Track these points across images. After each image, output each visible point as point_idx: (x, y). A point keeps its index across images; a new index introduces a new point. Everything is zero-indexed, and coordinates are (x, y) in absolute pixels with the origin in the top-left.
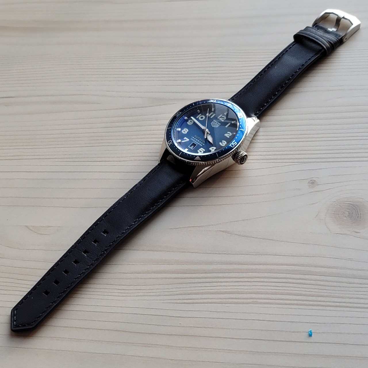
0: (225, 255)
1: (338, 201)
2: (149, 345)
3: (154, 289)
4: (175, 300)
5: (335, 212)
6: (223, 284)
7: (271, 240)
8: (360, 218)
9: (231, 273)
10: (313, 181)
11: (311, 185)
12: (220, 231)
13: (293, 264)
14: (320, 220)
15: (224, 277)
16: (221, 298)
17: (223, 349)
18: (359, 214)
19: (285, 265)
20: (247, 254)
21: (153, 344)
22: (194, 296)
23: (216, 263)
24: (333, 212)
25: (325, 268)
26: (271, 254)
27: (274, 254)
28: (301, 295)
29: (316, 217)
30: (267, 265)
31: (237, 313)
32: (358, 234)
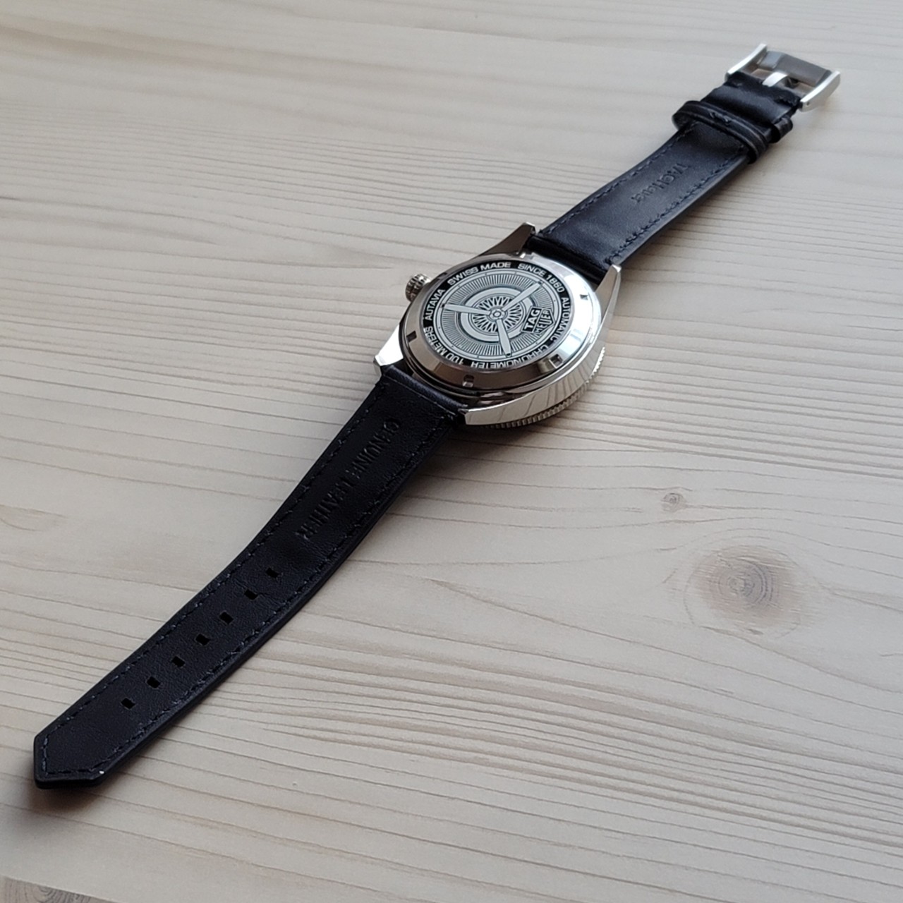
0: (434, 638)
1: (726, 551)
2: (210, 824)
3: (251, 694)
4: (293, 728)
5: (713, 576)
6: (415, 707)
7: (549, 620)
8: (768, 600)
9: (438, 683)
10: (677, 497)
11: (668, 503)
12: (432, 582)
13: (588, 684)
14: (674, 589)
15: (420, 691)
16: (403, 737)
17: (383, 860)
18: (769, 589)
19: (569, 685)
20: (485, 645)
21: (221, 823)
22: (340, 725)
23: (408, 654)
24: (708, 576)
25: (662, 704)
26: (540, 653)
27: (549, 655)
28: (591, 759)
29: (665, 582)
30: (528, 677)
31: (434, 778)
32: (757, 636)
